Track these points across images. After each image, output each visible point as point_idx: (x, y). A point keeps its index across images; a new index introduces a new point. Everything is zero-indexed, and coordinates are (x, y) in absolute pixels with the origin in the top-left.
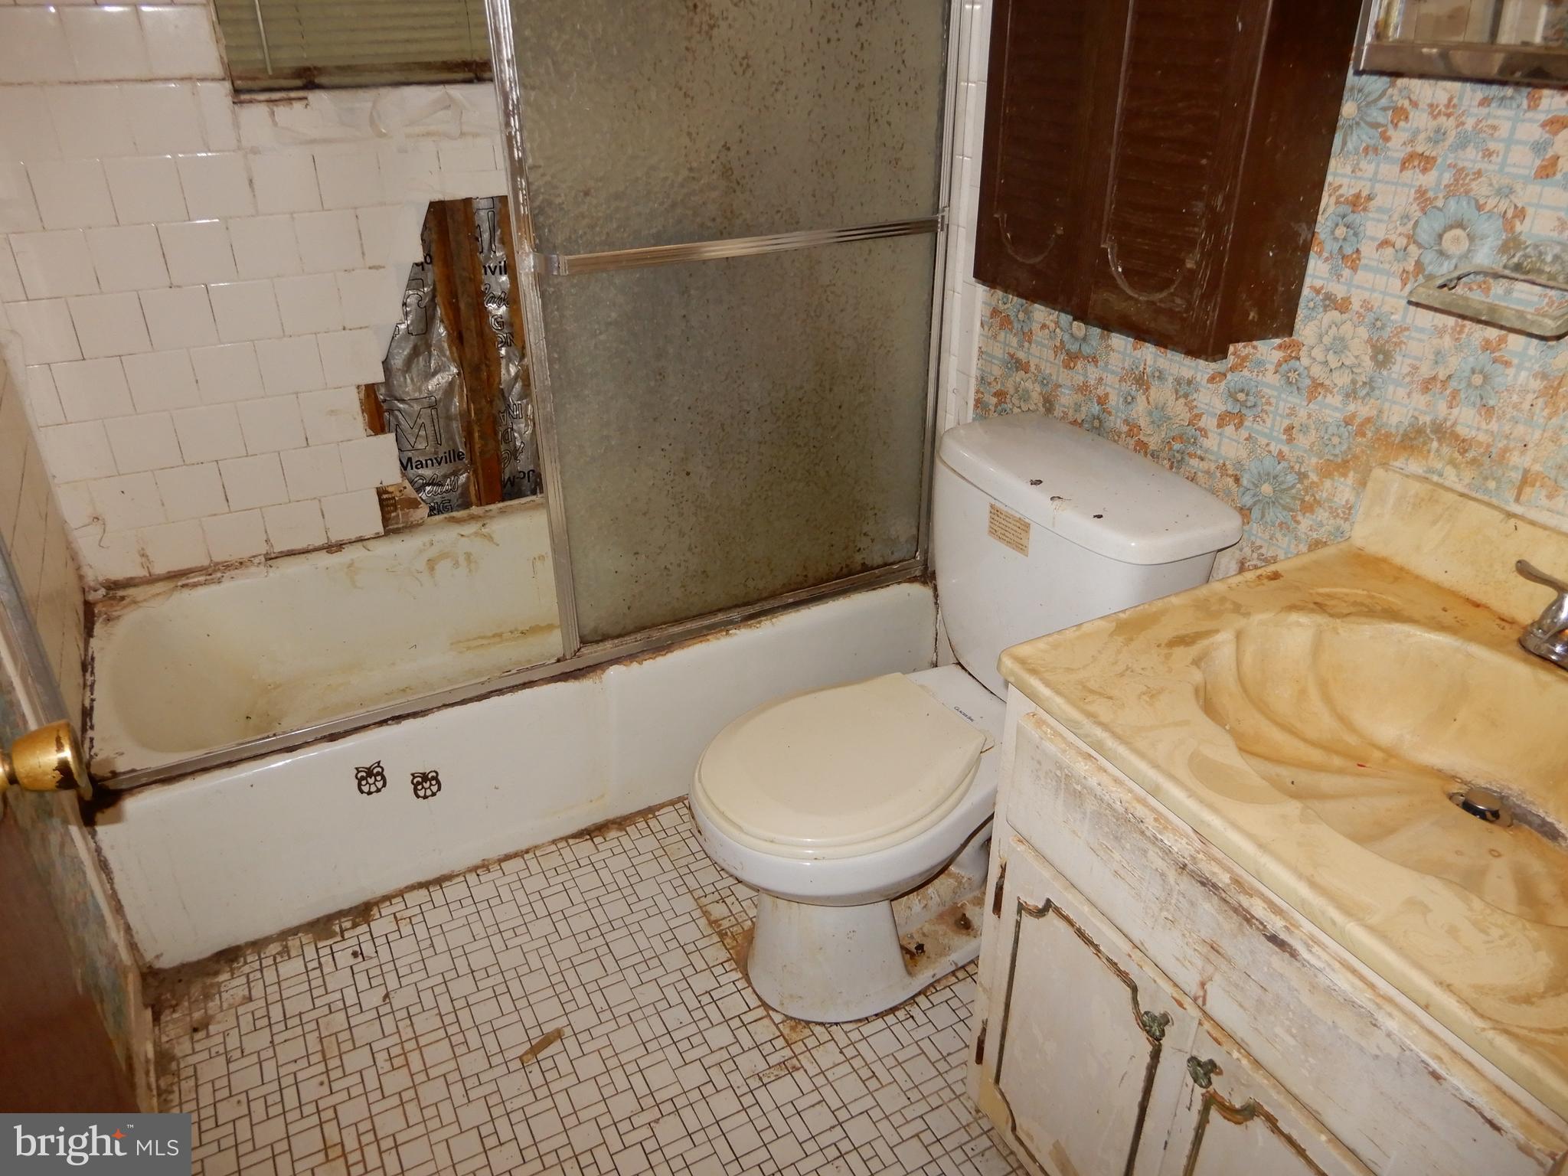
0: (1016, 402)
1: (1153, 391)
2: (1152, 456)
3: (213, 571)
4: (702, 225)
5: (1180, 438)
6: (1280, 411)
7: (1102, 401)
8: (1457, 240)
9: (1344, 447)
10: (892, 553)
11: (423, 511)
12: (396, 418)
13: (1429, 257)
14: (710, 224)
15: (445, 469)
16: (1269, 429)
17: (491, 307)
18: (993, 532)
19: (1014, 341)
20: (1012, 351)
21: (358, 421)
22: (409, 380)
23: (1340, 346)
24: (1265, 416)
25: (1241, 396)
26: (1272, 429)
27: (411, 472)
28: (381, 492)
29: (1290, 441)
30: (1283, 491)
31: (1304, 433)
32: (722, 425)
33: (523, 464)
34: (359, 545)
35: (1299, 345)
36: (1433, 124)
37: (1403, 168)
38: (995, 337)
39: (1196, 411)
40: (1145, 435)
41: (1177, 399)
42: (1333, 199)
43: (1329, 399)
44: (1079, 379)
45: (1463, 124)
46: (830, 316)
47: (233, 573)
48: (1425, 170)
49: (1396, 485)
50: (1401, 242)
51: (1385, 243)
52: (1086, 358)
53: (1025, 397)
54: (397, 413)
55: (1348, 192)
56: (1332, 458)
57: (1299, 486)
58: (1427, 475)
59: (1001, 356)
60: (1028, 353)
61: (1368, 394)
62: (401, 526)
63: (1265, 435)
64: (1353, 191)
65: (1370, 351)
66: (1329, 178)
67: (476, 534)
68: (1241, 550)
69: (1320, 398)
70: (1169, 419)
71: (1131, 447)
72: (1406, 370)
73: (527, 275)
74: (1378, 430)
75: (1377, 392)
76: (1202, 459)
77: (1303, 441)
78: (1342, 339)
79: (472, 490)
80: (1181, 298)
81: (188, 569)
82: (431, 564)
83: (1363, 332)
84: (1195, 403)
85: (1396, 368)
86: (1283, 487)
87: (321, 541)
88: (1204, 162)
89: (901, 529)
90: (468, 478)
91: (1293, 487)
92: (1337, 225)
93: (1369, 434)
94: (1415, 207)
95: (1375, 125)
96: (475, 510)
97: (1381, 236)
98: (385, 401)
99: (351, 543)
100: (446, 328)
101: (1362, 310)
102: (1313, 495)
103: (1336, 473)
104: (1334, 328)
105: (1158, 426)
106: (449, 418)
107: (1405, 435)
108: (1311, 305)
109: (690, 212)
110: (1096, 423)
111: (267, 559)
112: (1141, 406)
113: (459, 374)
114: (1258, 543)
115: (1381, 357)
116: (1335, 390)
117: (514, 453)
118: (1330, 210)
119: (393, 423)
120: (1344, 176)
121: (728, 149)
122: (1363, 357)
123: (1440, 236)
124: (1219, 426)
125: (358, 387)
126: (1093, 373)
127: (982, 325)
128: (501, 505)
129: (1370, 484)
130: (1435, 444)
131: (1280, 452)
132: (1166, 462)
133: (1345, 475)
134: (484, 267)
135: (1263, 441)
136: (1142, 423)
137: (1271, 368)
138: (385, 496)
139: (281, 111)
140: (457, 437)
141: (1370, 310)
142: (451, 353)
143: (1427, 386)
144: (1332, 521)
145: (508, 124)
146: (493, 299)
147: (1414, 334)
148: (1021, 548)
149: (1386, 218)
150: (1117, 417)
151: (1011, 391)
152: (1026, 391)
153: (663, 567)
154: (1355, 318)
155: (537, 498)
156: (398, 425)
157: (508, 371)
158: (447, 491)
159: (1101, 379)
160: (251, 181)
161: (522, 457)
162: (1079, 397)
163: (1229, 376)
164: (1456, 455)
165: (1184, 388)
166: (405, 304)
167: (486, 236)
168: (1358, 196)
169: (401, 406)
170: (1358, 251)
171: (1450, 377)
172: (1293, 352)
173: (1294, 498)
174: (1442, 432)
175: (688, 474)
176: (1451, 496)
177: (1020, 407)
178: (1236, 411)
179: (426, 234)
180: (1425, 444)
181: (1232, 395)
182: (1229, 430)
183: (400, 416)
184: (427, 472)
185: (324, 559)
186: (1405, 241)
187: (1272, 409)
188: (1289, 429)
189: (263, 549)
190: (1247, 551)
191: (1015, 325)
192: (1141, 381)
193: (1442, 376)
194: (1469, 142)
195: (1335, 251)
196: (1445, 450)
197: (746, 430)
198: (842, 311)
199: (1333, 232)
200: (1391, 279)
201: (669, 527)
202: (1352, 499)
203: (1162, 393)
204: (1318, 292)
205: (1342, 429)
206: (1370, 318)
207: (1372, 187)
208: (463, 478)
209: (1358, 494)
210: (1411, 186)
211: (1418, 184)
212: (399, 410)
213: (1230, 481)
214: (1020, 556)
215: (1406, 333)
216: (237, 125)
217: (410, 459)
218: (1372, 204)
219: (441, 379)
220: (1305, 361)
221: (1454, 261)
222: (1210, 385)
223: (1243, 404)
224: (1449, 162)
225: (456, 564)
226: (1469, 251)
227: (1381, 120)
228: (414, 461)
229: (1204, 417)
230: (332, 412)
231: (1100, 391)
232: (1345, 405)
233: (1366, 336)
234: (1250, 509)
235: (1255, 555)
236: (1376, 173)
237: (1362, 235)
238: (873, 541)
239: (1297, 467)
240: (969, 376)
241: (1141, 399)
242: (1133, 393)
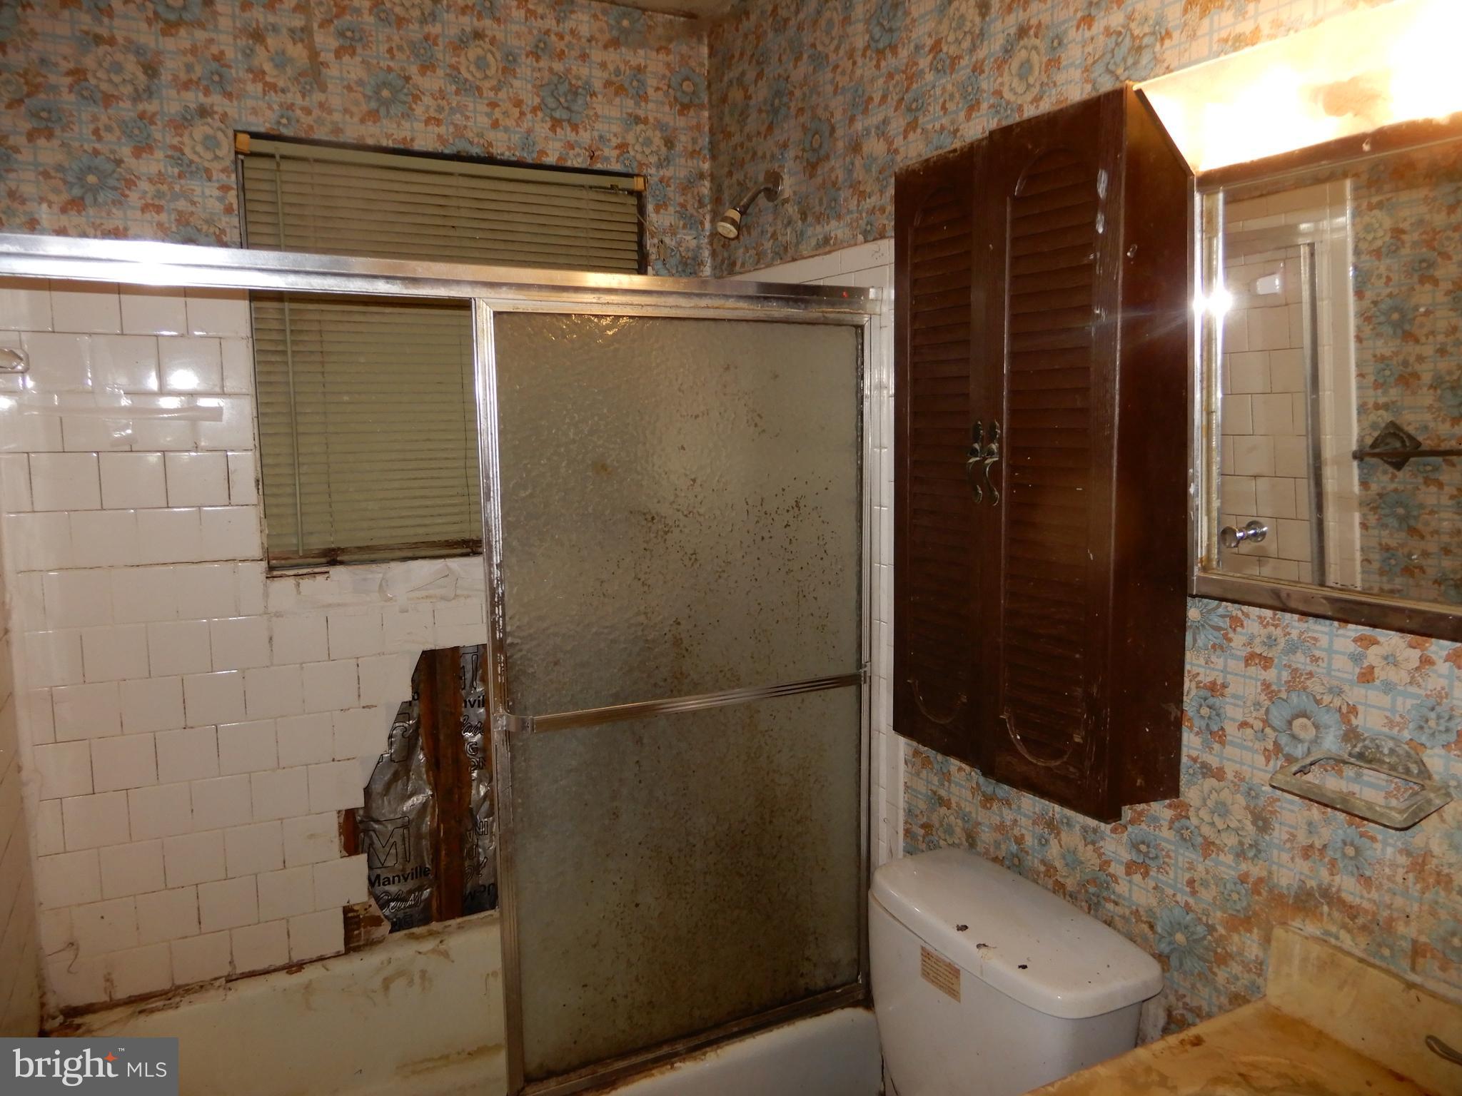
0: (942, 836)
1: (1063, 835)
2: (1071, 896)
3: (172, 995)
4: (655, 685)
5: (1094, 881)
6: (1180, 865)
7: (1019, 840)
8: (1304, 727)
9: (1245, 904)
10: (835, 976)
11: (386, 926)
12: (371, 838)
13: (1284, 740)
14: (662, 684)
15: (411, 884)
16: (1174, 878)
17: (468, 735)
18: (926, 974)
19: (935, 780)
20: (934, 788)
21: (334, 842)
22: (386, 803)
23: (1222, 810)
24: (1168, 869)
25: (1143, 848)
26: (1175, 879)
27: (379, 889)
28: (347, 910)
29: (1194, 893)
30: (1196, 941)
31: (1206, 888)
32: (671, 858)
33: (484, 878)
34: (319, 965)
35: (1187, 807)
36: (1264, 632)
37: (1247, 665)
38: (918, 774)
39: (1104, 858)
40: (1061, 876)
41: (1086, 845)
42: (1193, 685)
43: (1222, 857)
44: (996, 820)
45: (1289, 634)
46: (768, 757)
47: (192, 997)
48: (1265, 668)
49: (1298, 946)
50: (1258, 725)
51: (1244, 725)
52: (1000, 800)
53: (950, 831)
54: (372, 833)
55: (1206, 677)
56: (1235, 913)
57: (1209, 937)
58: (1325, 938)
59: (924, 791)
60: (949, 792)
61: (1255, 856)
62: (361, 943)
63: (1170, 886)
64: (1209, 679)
65: (1249, 816)
66: (1187, 667)
67: (434, 951)
68: (1166, 997)
69: (1214, 855)
70: (1082, 863)
71: (1050, 886)
72: (1286, 837)
73: (498, 732)
74: (1271, 891)
75: (1263, 854)
76: (1116, 904)
77: (1207, 895)
78: (1224, 804)
79: (434, 904)
80: (1074, 767)
81: (147, 994)
82: (387, 984)
83: (1241, 800)
84: (1102, 850)
85: (1276, 834)
86: (1195, 937)
87: (283, 961)
88: (1077, 656)
89: (841, 951)
90: (431, 893)
91: (1204, 938)
92: (1201, 706)
93: (1265, 894)
94: (1263, 697)
95: (1218, 629)
96: (435, 926)
97: (1240, 718)
98: (361, 822)
99: (312, 962)
100: (425, 755)
101: (1236, 780)
102: (1224, 948)
103: (1241, 928)
104: (1215, 794)
105: (1073, 869)
106: (419, 837)
107: (1297, 897)
108: (1191, 771)
109: (645, 675)
110: (1016, 861)
111: (228, 981)
112: (1054, 851)
113: (432, 796)
114: (1181, 991)
115: (1260, 823)
116: (1226, 849)
117: (477, 868)
118: (1193, 692)
119: (367, 841)
120: (1199, 666)
121: (679, 624)
122: (1245, 821)
123: (1290, 723)
124: (1128, 874)
125: (339, 812)
126: (1008, 815)
127: (906, 763)
128: (459, 920)
129: (1274, 944)
130: (1326, 908)
131: (1187, 903)
132: (1083, 904)
133: (1250, 931)
134: (465, 702)
135: (1170, 892)
136: (1058, 864)
137: (1165, 824)
138: (351, 915)
139: (306, 583)
140: (425, 854)
141: (1243, 780)
142: (428, 776)
143: (1307, 851)
144: (1246, 975)
145: (493, 612)
146: (469, 729)
147: (1284, 805)
148: (954, 993)
149: (1241, 703)
150: (1034, 857)
151: (937, 825)
152: (949, 825)
153: (610, 999)
154: (1231, 786)
155: (494, 913)
156: (372, 844)
157: (478, 792)
158: (410, 906)
159: (1016, 821)
160: (271, 639)
161: (484, 872)
162: (998, 836)
163: (1130, 828)
164: (1347, 920)
165: (1091, 837)
166: (390, 737)
167: (469, 676)
168: (1214, 683)
169: (376, 826)
170: (1222, 729)
171: (1325, 846)
172: (1182, 812)
173: (1206, 949)
174: (1330, 897)
175: (637, 905)
176: (1349, 960)
177: (945, 840)
178: (1141, 861)
179: (416, 676)
180: (1316, 907)
181: (1135, 846)
182: (1137, 878)
183: (374, 835)
184: (393, 889)
185: (282, 980)
186: (1261, 725)
187: (1173, 861)
188: (1191, 882)
189: (226, 970)
190: (1172, 998)
191: (935, 766)
192: (1051, 825)
193: (1318, 844)
194: (1297, 648)
195: (1204, 728)
196: (1336, 914)
197: (692, 861)
198: (779, 752)
199: (1198, 712)
200: (1255, 755)
201: (618, 958)
202: (1261, 955)
203: (1072, 838)
204: (1195, 760)
205: (1239, 886)
206: (1244, 787)
207: (1225, 678)
208: (426, 893)
209: (1265, 950)
210: (1257, 680)
211: (1262, 678)
212: (374, 831)
213: (1145, 927)
214: (953, 1001)
215: (1278, 804)
216: (266, 595)
217: (378, 877)
218: (1228, 691)
219: (417, 800)
220: (1194, 821)
221: (1306, 745)
222: (1114, 836)
223: (1146, 855)
224: (1285, 662)
225: (411, 983)
226: (1317, 737)
227: (1221, 624)
228: (382, 878)
229: (1113, 864)
230: (311, 836)
231: (1016, 832)
232: (1238, 864)
233: (1244, 803)
234: (1168, 957)
235: (1180, 1004)
236: (1225, 666)
237: (1223, 716)
238: (815, 965)
239: (1204, 919)
240: (897, 808)
241: (1054, 842)
242: (1046, 836)
